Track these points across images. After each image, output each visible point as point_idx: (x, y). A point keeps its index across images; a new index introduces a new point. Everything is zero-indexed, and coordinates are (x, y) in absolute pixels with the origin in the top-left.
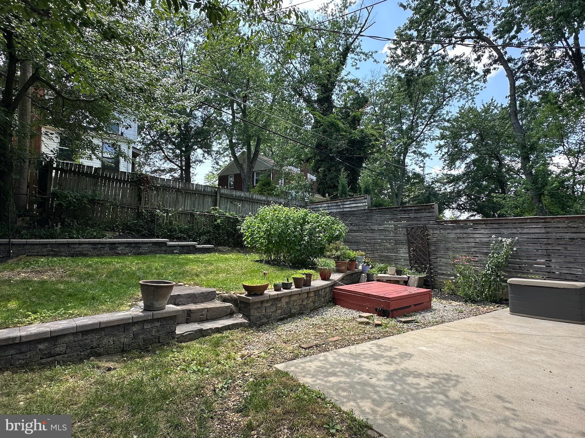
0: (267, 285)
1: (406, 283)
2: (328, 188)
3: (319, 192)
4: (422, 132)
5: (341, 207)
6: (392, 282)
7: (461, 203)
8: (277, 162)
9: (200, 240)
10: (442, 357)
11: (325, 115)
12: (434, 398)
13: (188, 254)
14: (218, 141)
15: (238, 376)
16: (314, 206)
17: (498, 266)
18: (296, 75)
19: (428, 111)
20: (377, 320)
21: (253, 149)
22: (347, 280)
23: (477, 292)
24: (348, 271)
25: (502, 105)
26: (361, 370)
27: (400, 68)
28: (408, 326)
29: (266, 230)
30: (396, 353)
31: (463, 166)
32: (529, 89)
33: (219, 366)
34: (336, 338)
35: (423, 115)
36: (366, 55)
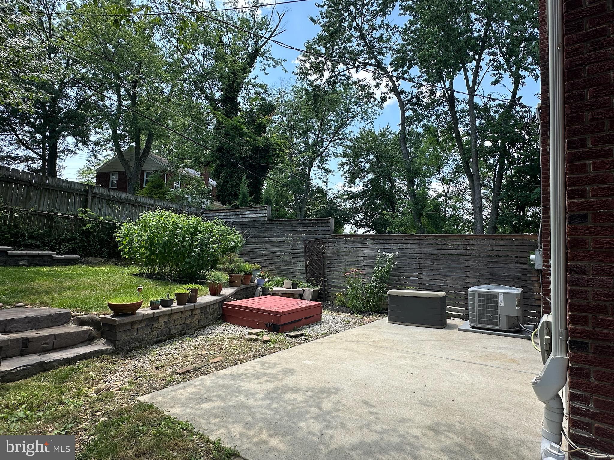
0: (141, 303)
1: (301, 296)
2: (229, 196)
3: (218, 199)
4: (326, 148)
5: (241, 216)
6: (287, 295)
7: (358, 219)
8: (172, 162)
9: (60, 248)
10: (323, 369)
11: (229, 117)
12: (307, 412)
13: (40, 266)
14: (97, 129)
15: (86, 417)
16: (211, 215)
17: (382, 279)
18: (198, 68)
19: (333, 128)
20: (267, 336)
21: (143, 144)
22: (240, 295)
23: (363, 304)
24: (243, 286)
25: (395, 132)
26: (240, 392)
27: (308, 82)
28: (296, 340)
29: (149, 239)
30: (279, 369)
31: (362, 184)
32: (415, 121)
33: (61, 408)
34: (218, 359)
35: (329, 132)
36: (275, 62)
